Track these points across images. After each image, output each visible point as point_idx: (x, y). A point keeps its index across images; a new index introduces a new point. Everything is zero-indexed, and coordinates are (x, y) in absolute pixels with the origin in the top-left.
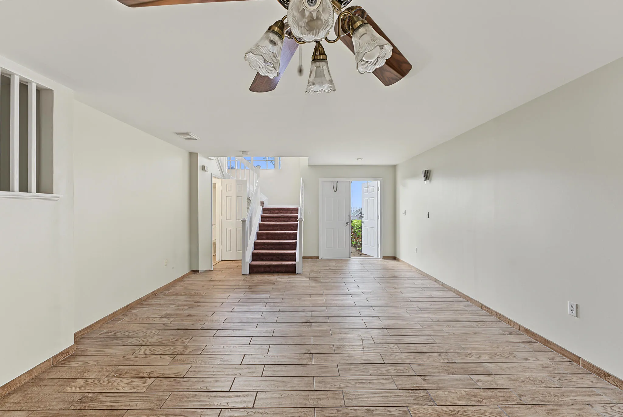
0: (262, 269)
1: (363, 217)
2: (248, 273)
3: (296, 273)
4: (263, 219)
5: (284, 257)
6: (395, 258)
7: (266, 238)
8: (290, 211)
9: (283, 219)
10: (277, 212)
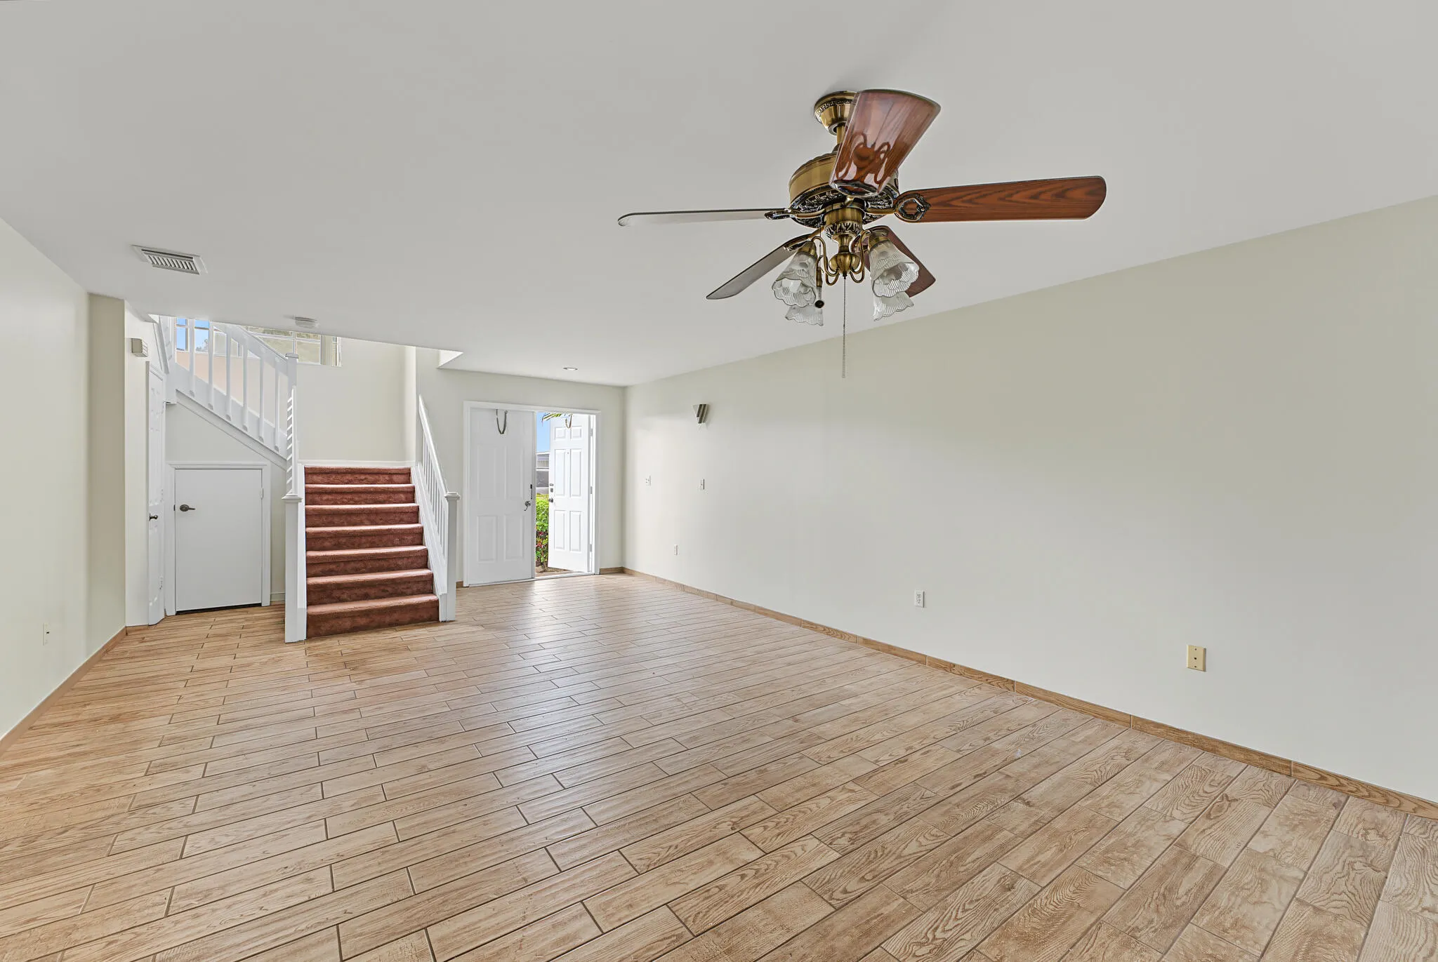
0: (348, 624)
1: (552, 490)
2: (304, 637)
3: (440, 620)
4: (310, 497)
5: (401, 588)
6: (621, 571)
7: (334, 545)
8: (387, 477)
9: (369, 497)
10: (349, 477)
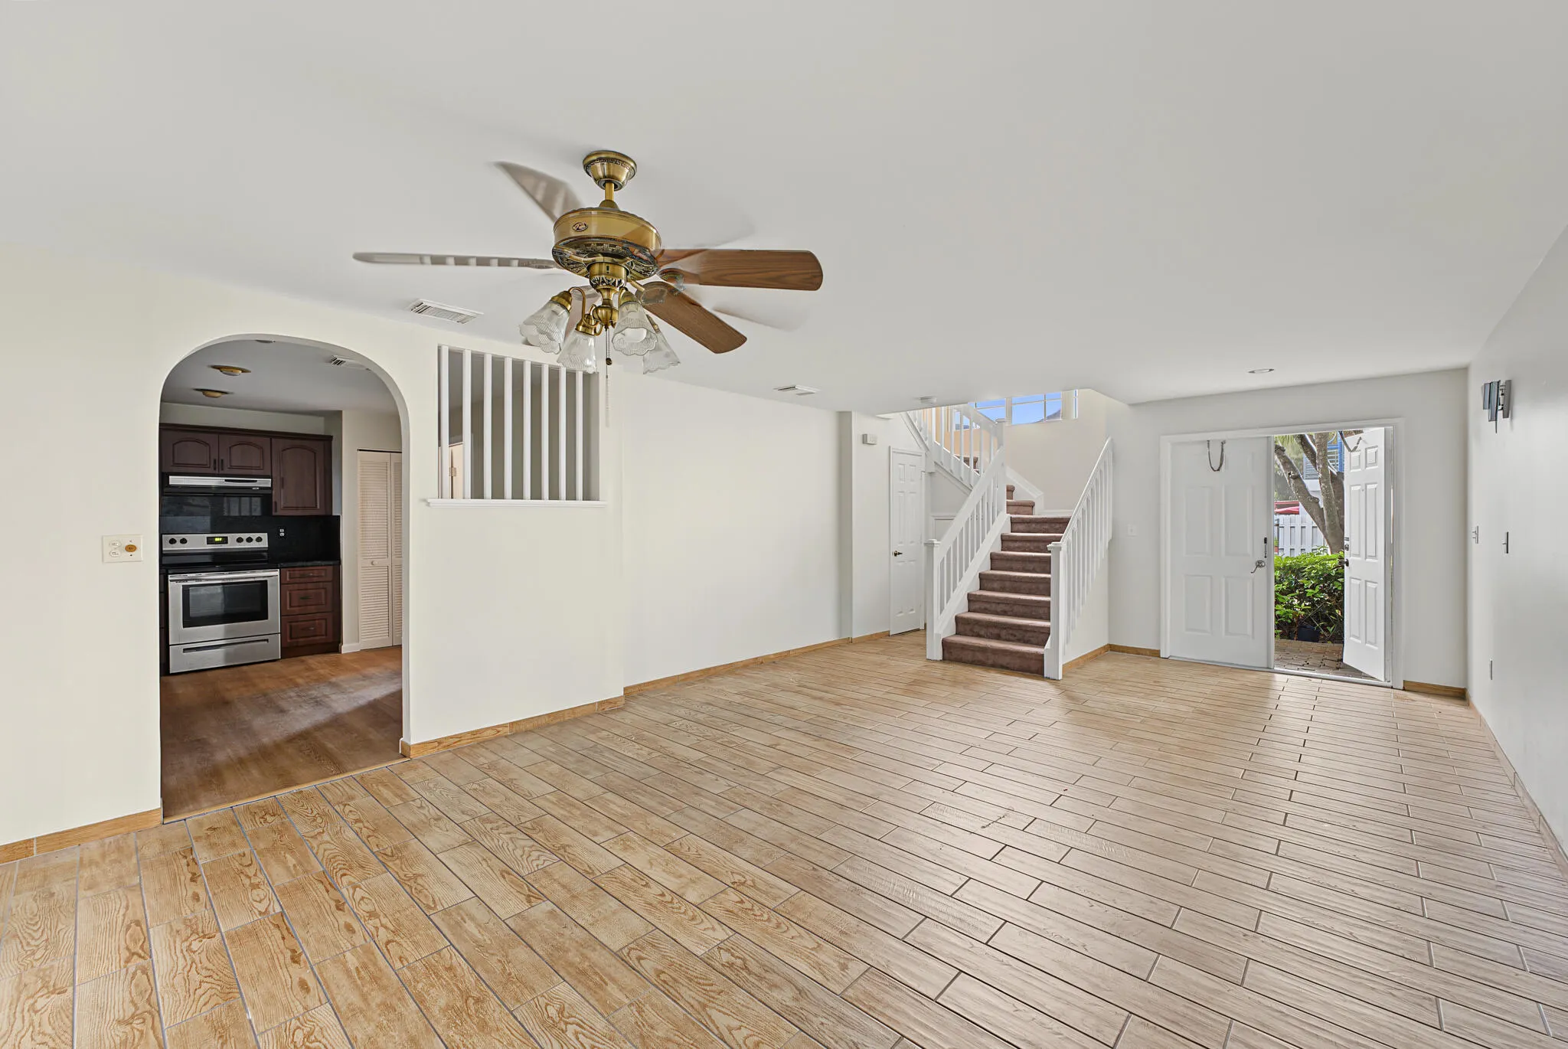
2: (938, 658)
3: (1042, 675)
4: (1006, 543)
5: (1027, 636)
7: (1001, 588)
10: (1046, 526)
